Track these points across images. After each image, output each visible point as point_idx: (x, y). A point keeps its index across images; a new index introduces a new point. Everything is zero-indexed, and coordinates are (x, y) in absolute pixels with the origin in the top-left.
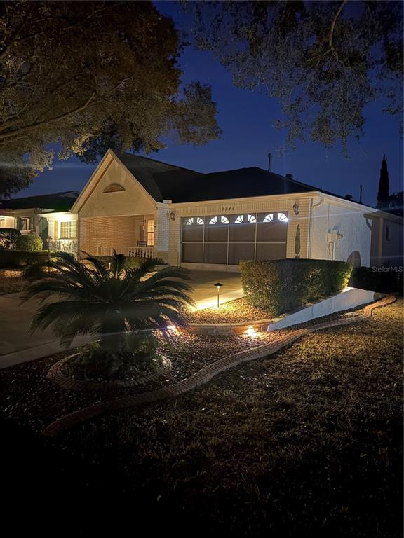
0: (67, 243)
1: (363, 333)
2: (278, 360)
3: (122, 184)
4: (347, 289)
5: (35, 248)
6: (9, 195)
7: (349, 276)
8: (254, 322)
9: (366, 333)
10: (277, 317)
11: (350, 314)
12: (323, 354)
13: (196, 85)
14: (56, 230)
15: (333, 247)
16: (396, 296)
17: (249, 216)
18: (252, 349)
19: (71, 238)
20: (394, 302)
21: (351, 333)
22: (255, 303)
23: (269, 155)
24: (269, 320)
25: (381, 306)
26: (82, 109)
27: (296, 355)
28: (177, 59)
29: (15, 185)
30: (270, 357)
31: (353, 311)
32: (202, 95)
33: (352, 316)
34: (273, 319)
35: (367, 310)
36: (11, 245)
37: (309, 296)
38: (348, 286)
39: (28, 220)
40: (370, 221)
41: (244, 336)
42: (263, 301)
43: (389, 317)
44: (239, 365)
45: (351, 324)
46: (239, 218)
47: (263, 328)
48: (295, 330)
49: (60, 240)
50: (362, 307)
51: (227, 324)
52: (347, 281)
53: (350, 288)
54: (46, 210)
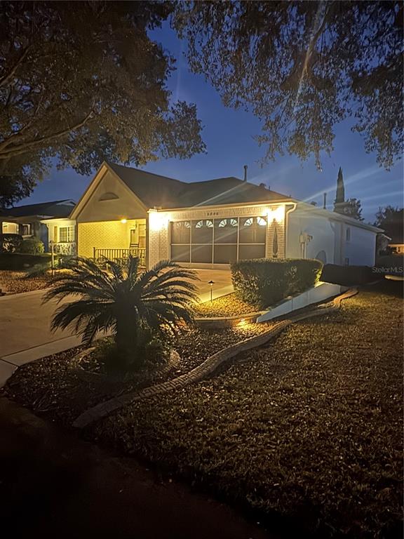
0: (66, 246)
1: (338, 322)
2: (271, 349)
3: (116, 192)
4: (319, 283)
5: (37, 251)
6: (11, 204)
7: (320, 272)
8: (245, 315)
9: (340, 322)
10: (263, 310)
11: (323, 305)
12: (308, 342)
13: (183, 104)
14: (56, 235)
15: (304, 246)
16: (357, 289)
17: (232, 220)
18: (247, 339)
19: (69, 242)
20: (357, 293)
21: (328, 322)
22: (244, 298)
23: (245, 167)
24: (258, 313)
25: (347, 298)
26: (80, 125)
27: (286, 344)
28: (164, 81)
29: (18, 195)
30: (263, 346)
31: (326, 303)
32: (188, 113)
33: (325, 307)
34: (260, 312)
35: (336, 301)
36: (14, 249)
37: (288, 291)
38: (320, 281)
39: (29, 226)
40: (333, 224)
41: (238, 328)
42: (251, 296)
43: (355, 308)
44: (238, 354)
45: (325, 314)
46: (222, 222)
47: (253, 321)
48: (280, 321)
49: (60, 244)
50: (332, 298)
51: (222, 318)
52: (318, 276)
53: (322, 283)
54: (45, 217)
